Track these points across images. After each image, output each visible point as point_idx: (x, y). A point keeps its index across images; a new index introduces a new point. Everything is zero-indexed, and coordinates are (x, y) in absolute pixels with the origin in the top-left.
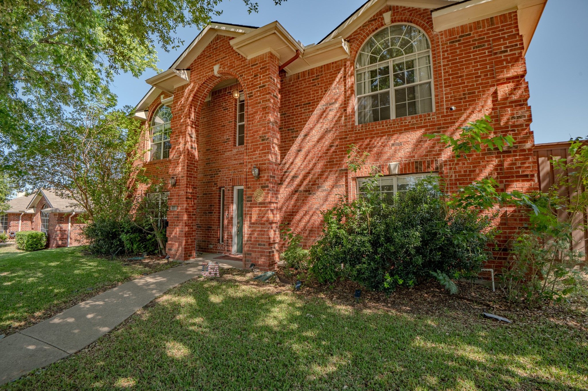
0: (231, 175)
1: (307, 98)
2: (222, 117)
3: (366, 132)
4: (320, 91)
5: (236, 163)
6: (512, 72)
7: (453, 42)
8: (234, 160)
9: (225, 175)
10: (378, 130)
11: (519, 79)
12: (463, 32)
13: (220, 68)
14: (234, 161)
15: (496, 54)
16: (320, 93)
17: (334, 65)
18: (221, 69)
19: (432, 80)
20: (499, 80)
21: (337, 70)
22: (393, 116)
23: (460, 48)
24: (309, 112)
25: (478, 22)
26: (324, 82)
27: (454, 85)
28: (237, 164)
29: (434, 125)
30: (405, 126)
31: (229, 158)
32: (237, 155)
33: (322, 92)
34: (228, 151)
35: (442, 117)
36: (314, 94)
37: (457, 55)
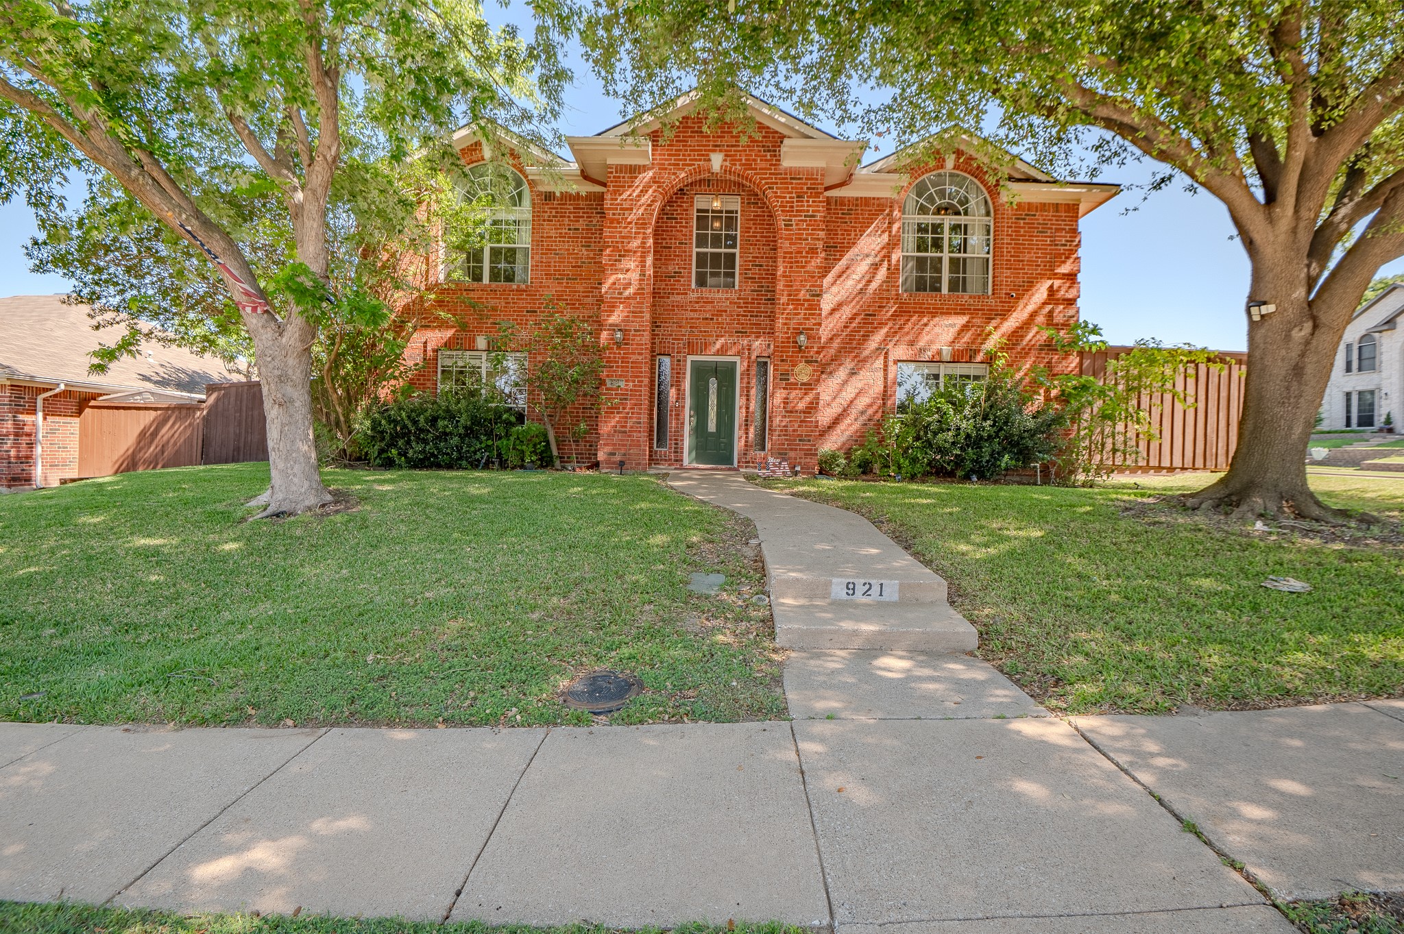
0: (684, 335)
1: (832, 238)
2: (664, 231)
3: (915, 303)
4: (853, 233)
5: (696, 316)
6: (1065, 269)
7: (1018, 219)
8: (691, 311)
9: (671, 335)
10: (930, 304)
11: (1072, 277)
12: (1029, 210)
13: (725, 160)
14: (692, 314)
15: (1057, 245)
16: (853, 236)
17: (876, 201)
18: (728, 163)
19: (991, 256)
20: (1056, 274)
21: (880, 210)
22: (945, 290)
23: (1024, 228)
24: (835, 259)
25: (1045, 204)
26: (860, 223)
27: (1015, 269)
28: (698, 319)
29: (992, 310)
30: (961, 305)
31: (681, 307)
32: (697, 303)
33: (856, 235)
34: (678, 294)
35: (1001, 302)
36: (843, 235)
37: (1021, 236)
